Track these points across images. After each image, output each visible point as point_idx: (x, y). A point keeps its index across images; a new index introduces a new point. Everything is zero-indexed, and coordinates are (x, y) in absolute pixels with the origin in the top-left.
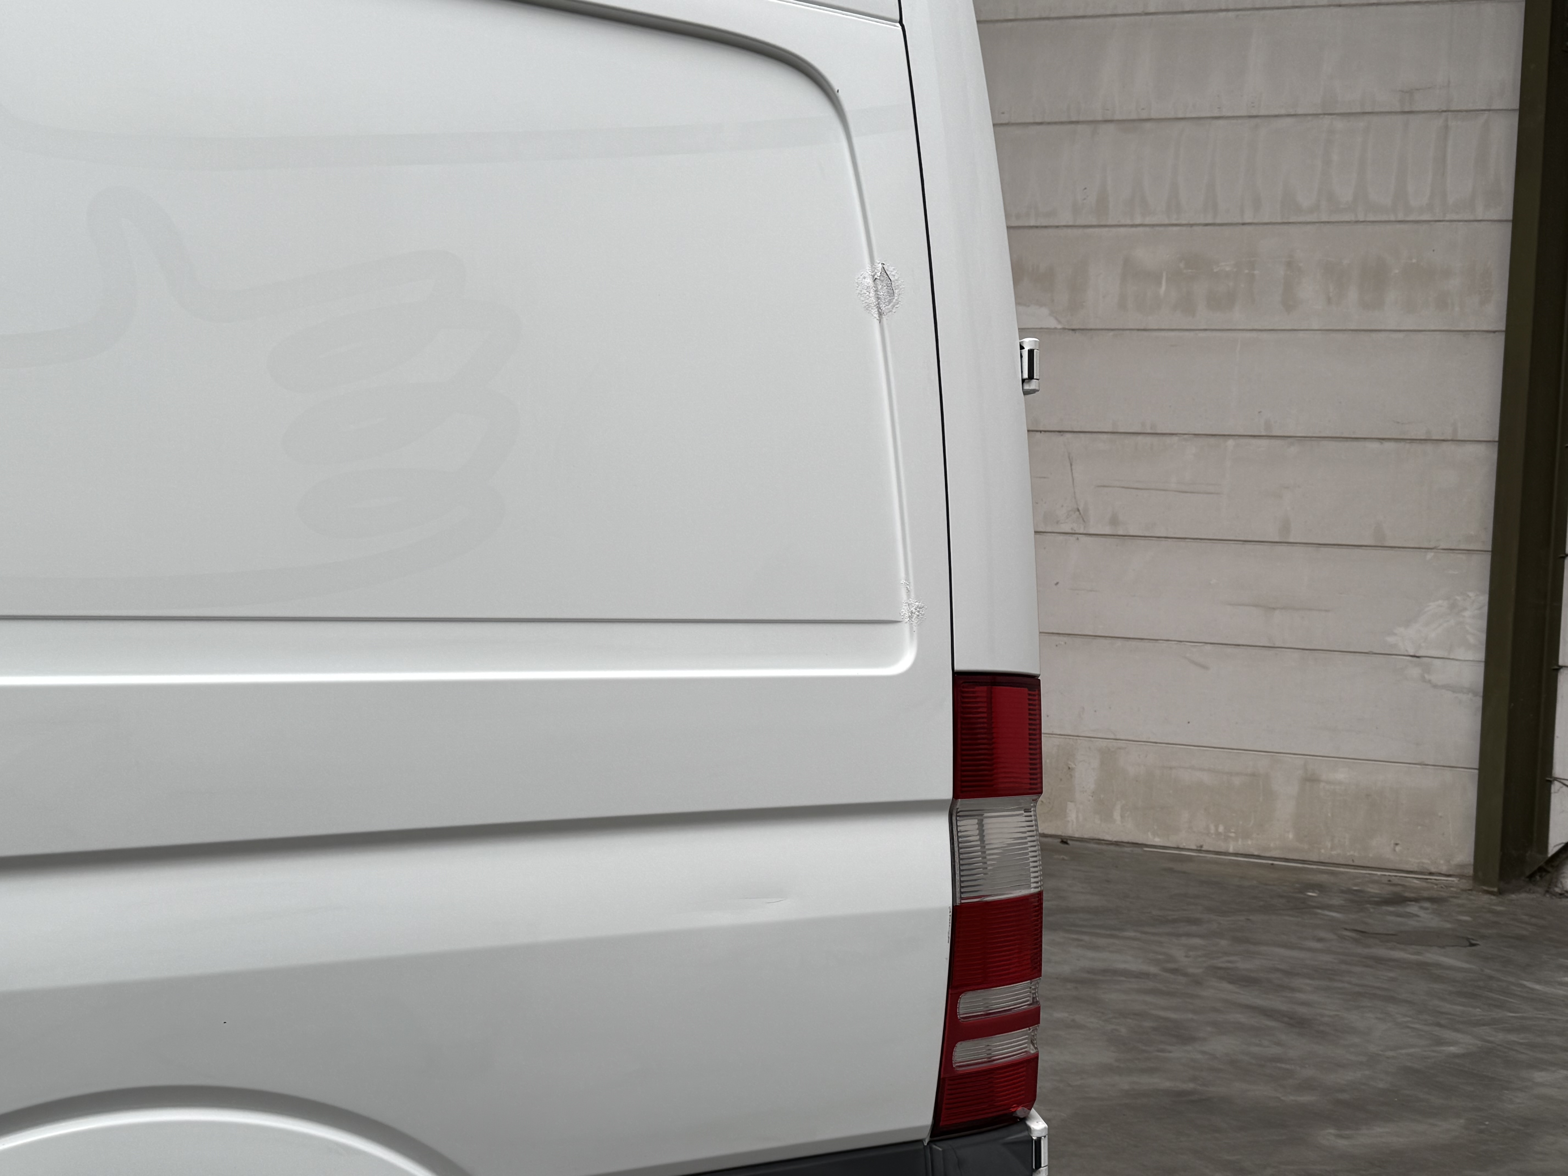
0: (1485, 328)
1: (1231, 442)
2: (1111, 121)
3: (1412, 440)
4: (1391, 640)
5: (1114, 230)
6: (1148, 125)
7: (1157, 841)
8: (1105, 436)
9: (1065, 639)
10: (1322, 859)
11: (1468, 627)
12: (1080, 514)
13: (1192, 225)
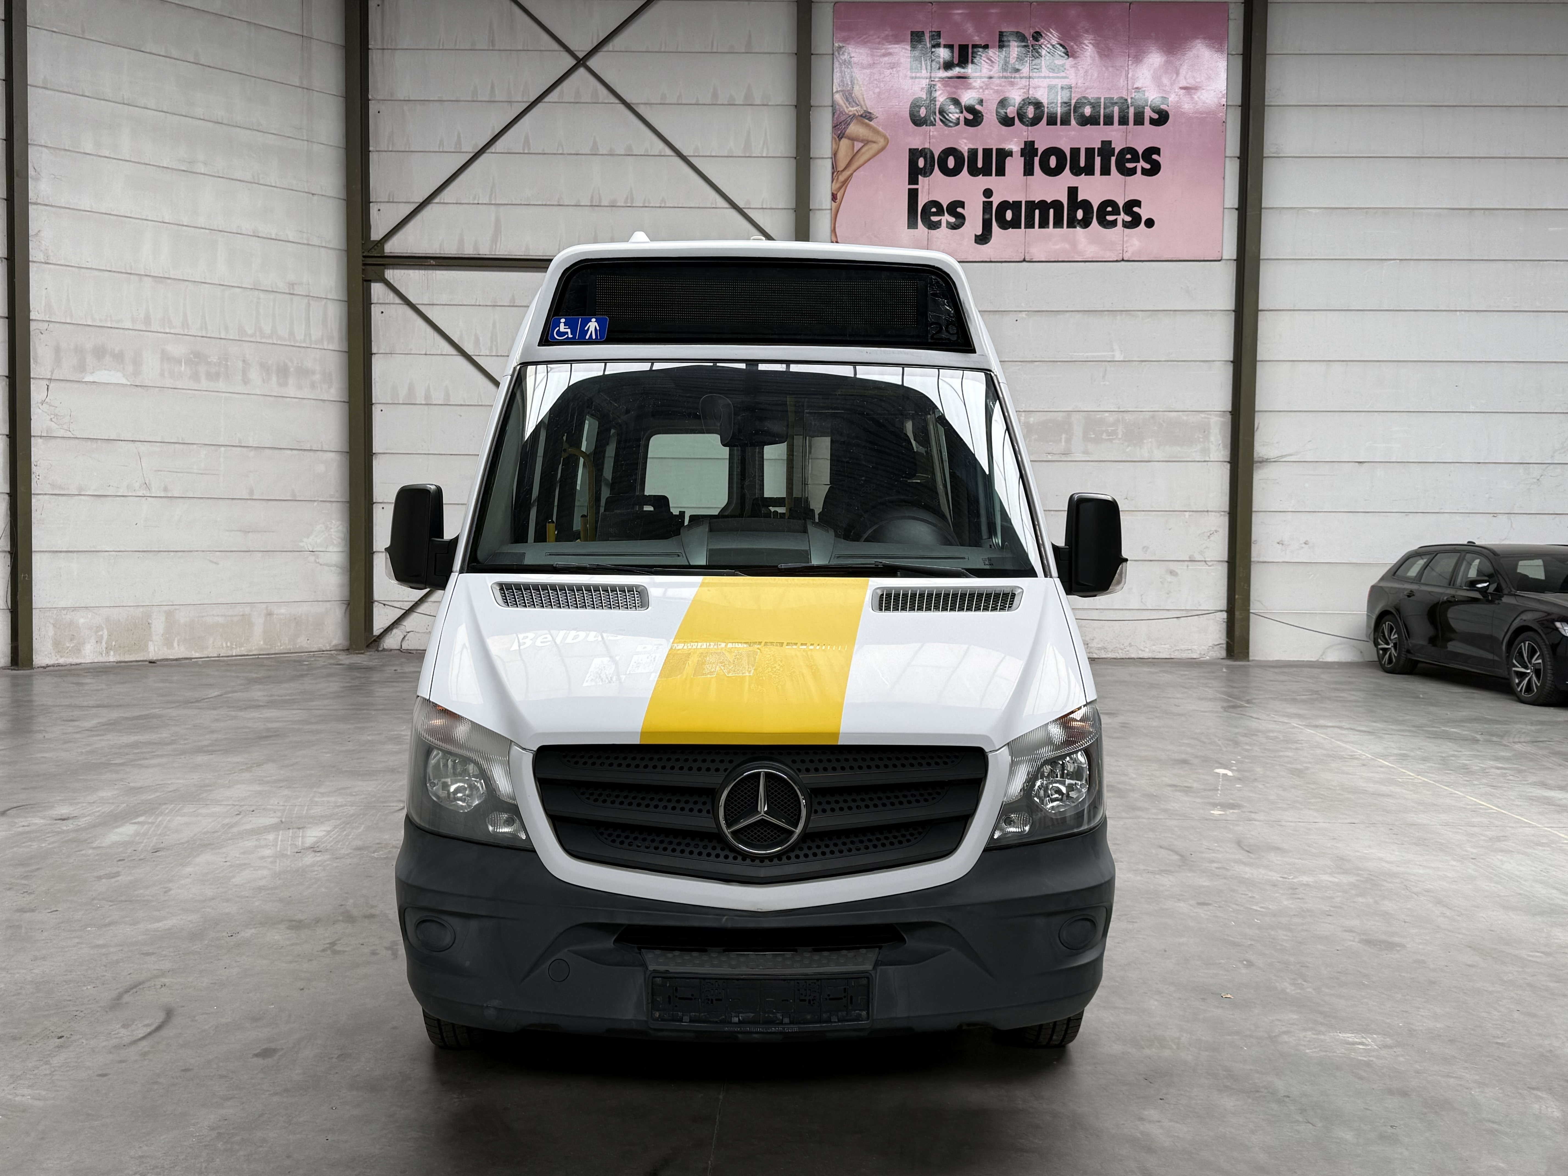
0: (331, 399)
1: (223, 449)
2: (150, 276)
3: (305, 450)
4: (302, 544)
5: (155, 334)
6: (169, 281)
7: (197, 655)
8: (158, 444)
9: (143, 553)
10: (277, 652)
11: (333, 537)
12: (147, 485)
13: (195, 336)
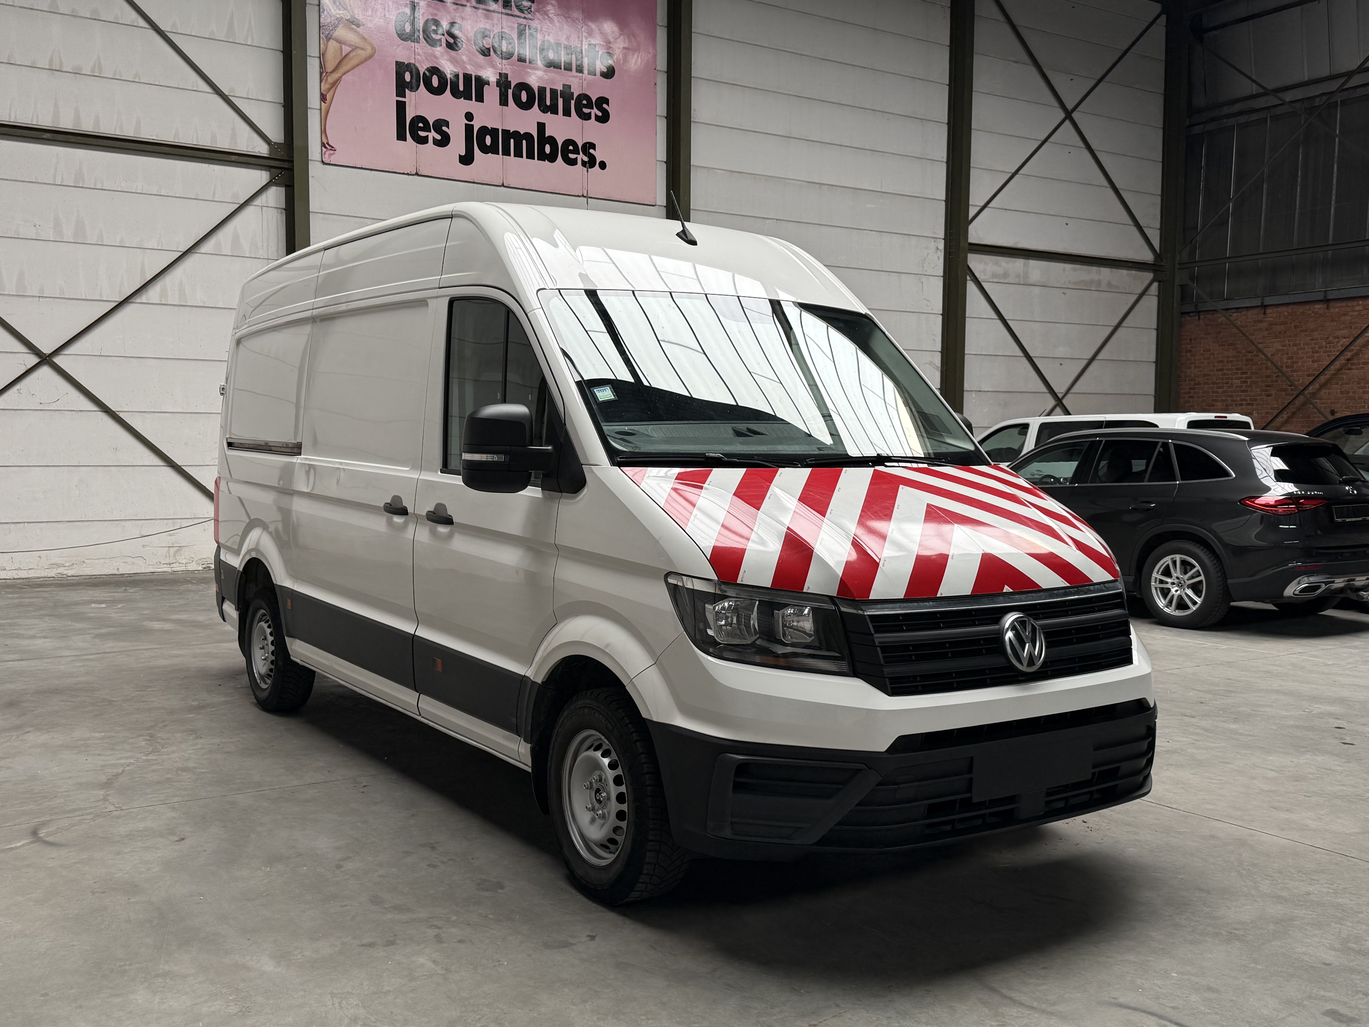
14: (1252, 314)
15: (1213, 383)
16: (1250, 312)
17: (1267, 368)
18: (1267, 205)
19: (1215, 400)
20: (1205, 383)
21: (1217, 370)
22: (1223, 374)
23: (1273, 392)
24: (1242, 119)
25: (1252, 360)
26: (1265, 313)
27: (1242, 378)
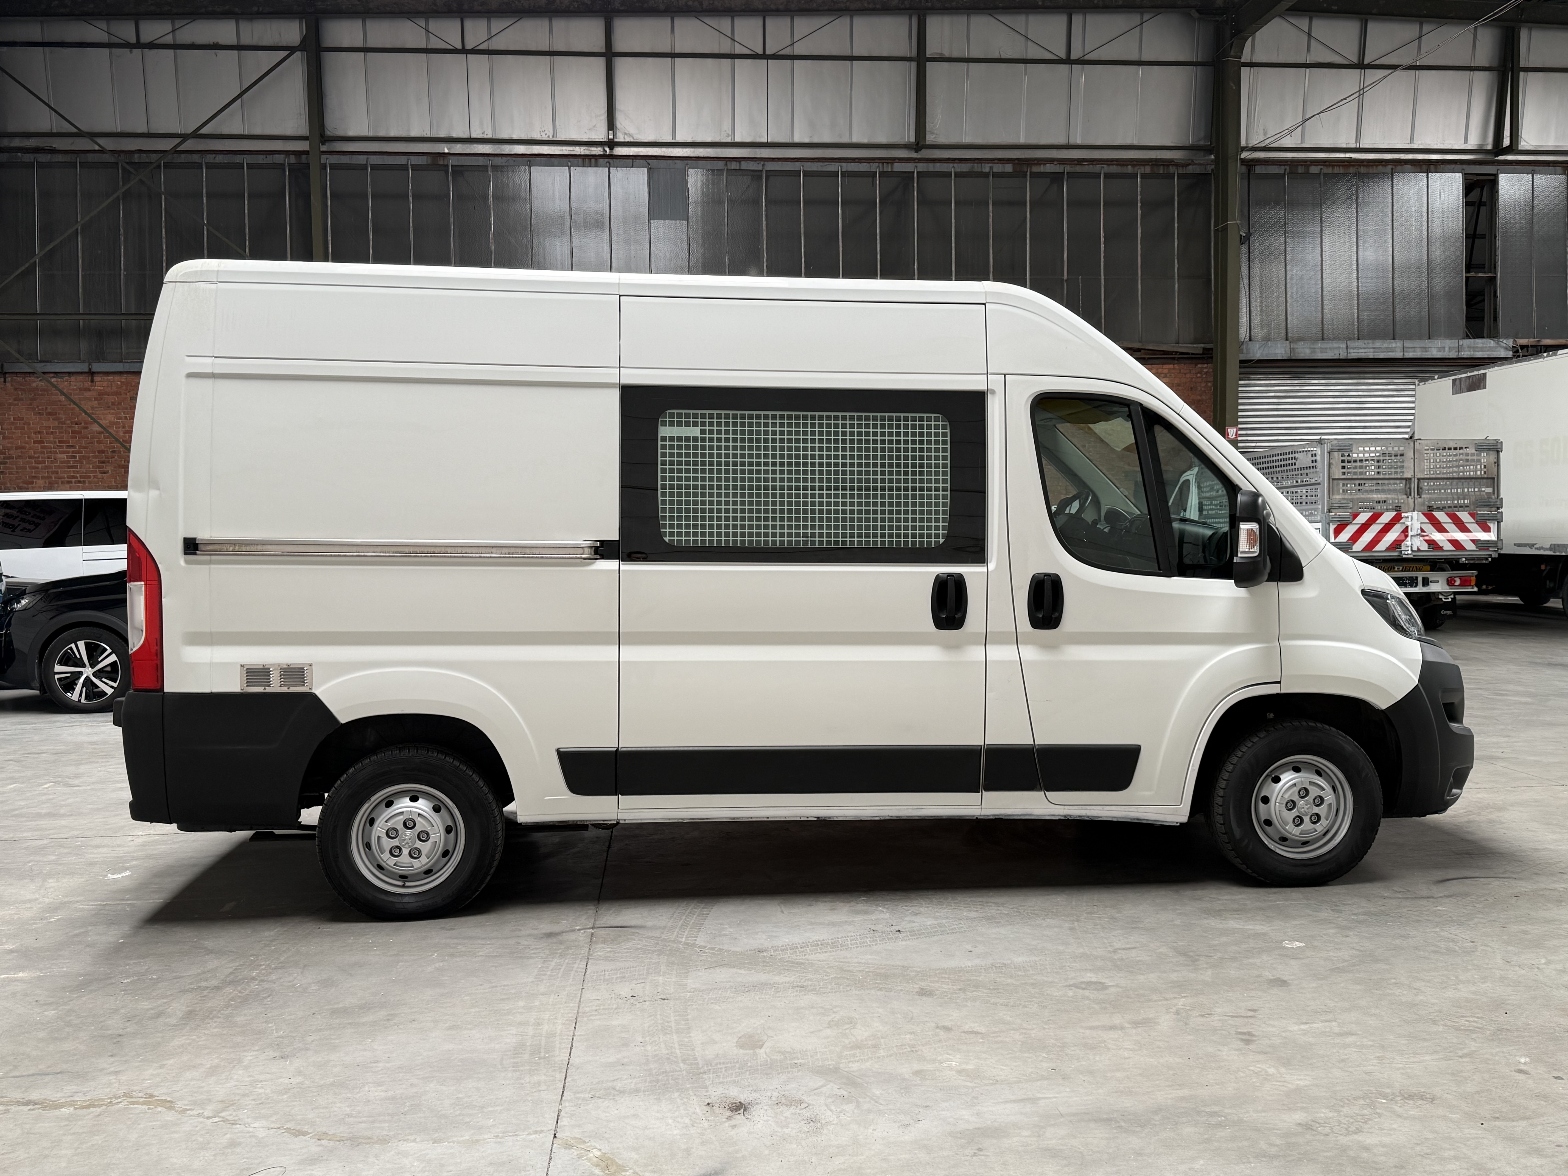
14: (75, 383)
15: (30, 457)
16: (73, 378)
17: (99, 442)
18: (83, 261)
19: (35, 477)
20: (20, 457)
21: (35, 442)
22: (42, 447)
23: (109, 468)
24: (43, 158)
25: (80, 432)
26: (92, 381)
27: (68, 452)
